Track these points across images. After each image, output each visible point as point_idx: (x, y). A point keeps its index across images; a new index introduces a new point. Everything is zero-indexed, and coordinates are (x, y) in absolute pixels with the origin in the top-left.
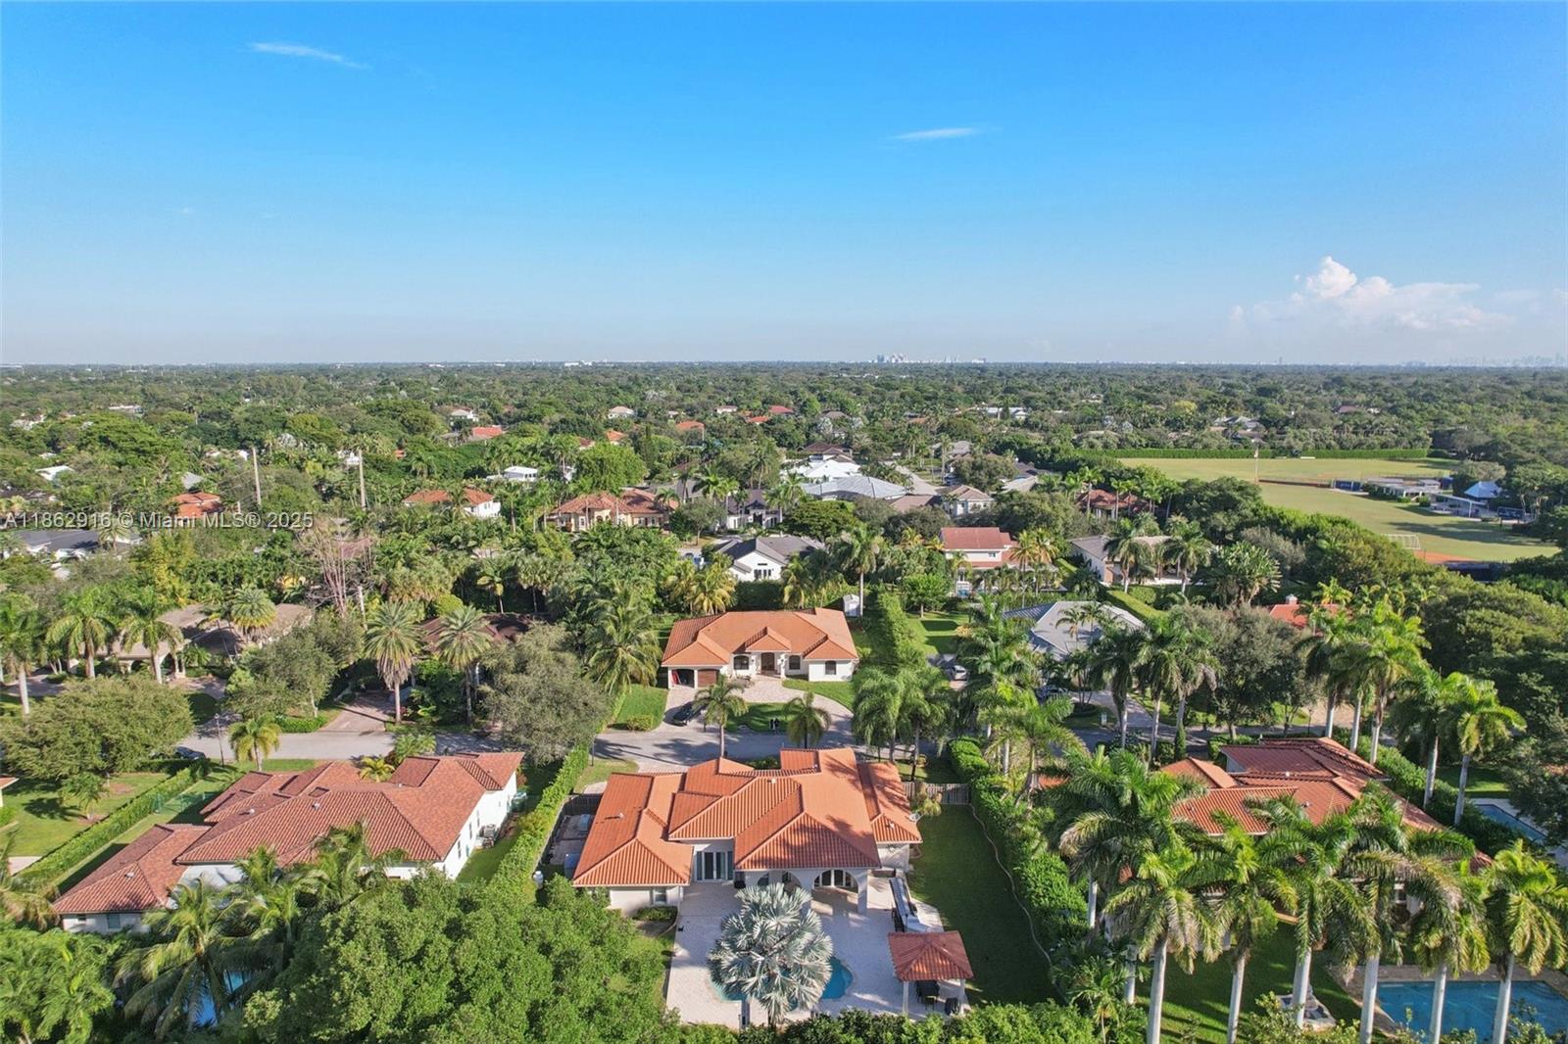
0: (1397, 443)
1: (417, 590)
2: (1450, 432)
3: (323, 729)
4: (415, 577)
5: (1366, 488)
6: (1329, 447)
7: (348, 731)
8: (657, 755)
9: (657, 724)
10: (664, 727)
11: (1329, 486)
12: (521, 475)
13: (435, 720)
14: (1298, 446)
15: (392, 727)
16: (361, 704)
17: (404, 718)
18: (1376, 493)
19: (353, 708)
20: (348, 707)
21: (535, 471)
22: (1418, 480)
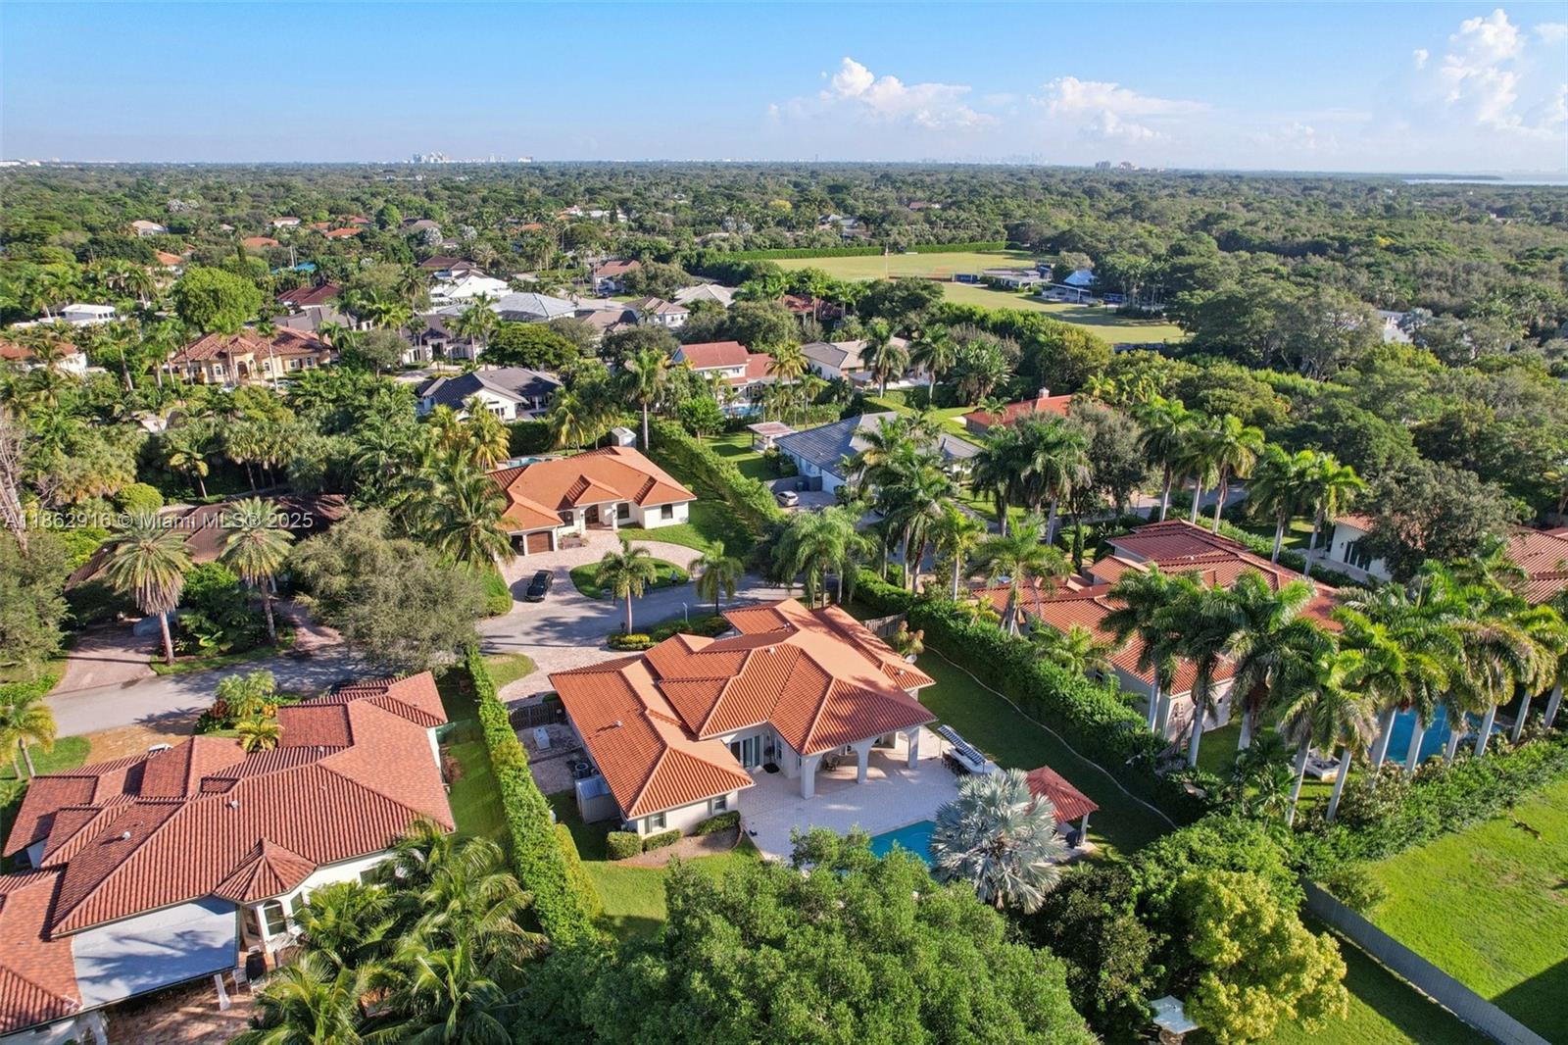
0: (983, 236)
1: (96, 483)
2: (1018, 225)
3: (54, 691)
4: (88, 466)
5: (984, 280)
6: (928, 242)
7: (97, 688)
8: (538, 641)
9: (509, 606)
10: (519, 607)
11: (950, 280)
12: (92, 315)
13: (224, 648)
14: (903, 242)
15: (165, 668)
16: (92, 646)
17: (176, 654)
18: (995, 285)
19: (81, 655)
20: (73, 654)
21: (110, 309)
22: (1023, 272)
